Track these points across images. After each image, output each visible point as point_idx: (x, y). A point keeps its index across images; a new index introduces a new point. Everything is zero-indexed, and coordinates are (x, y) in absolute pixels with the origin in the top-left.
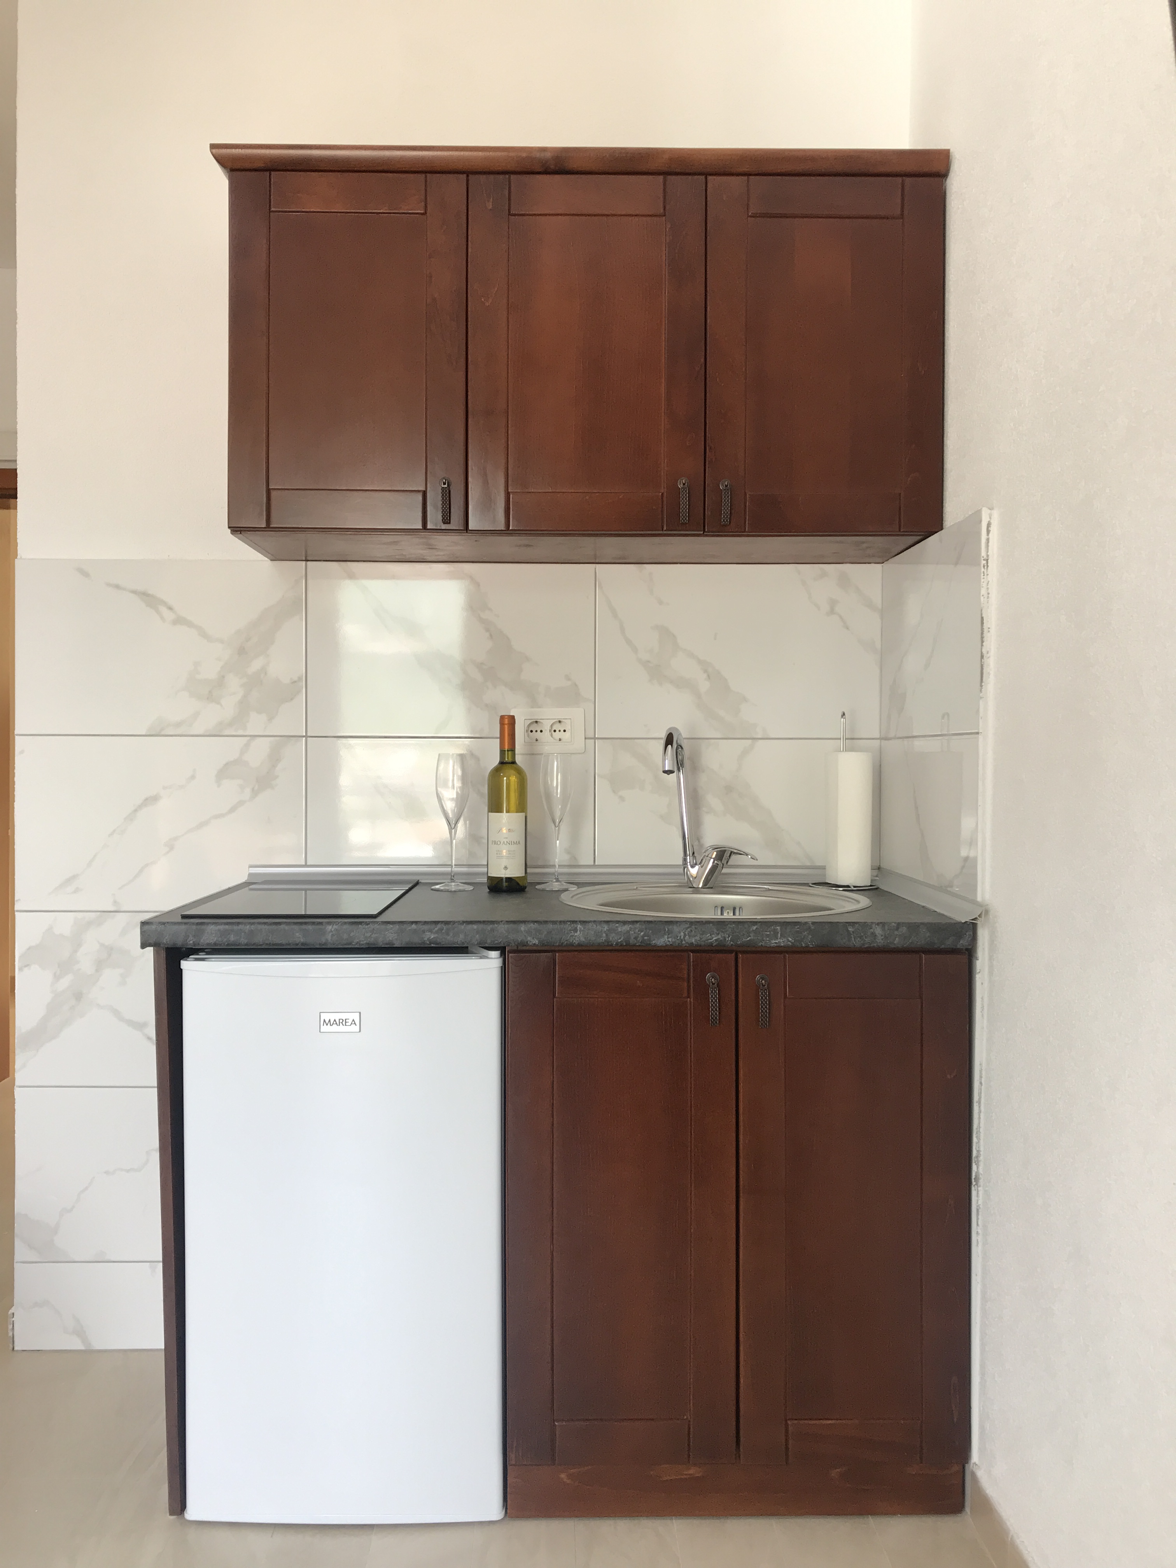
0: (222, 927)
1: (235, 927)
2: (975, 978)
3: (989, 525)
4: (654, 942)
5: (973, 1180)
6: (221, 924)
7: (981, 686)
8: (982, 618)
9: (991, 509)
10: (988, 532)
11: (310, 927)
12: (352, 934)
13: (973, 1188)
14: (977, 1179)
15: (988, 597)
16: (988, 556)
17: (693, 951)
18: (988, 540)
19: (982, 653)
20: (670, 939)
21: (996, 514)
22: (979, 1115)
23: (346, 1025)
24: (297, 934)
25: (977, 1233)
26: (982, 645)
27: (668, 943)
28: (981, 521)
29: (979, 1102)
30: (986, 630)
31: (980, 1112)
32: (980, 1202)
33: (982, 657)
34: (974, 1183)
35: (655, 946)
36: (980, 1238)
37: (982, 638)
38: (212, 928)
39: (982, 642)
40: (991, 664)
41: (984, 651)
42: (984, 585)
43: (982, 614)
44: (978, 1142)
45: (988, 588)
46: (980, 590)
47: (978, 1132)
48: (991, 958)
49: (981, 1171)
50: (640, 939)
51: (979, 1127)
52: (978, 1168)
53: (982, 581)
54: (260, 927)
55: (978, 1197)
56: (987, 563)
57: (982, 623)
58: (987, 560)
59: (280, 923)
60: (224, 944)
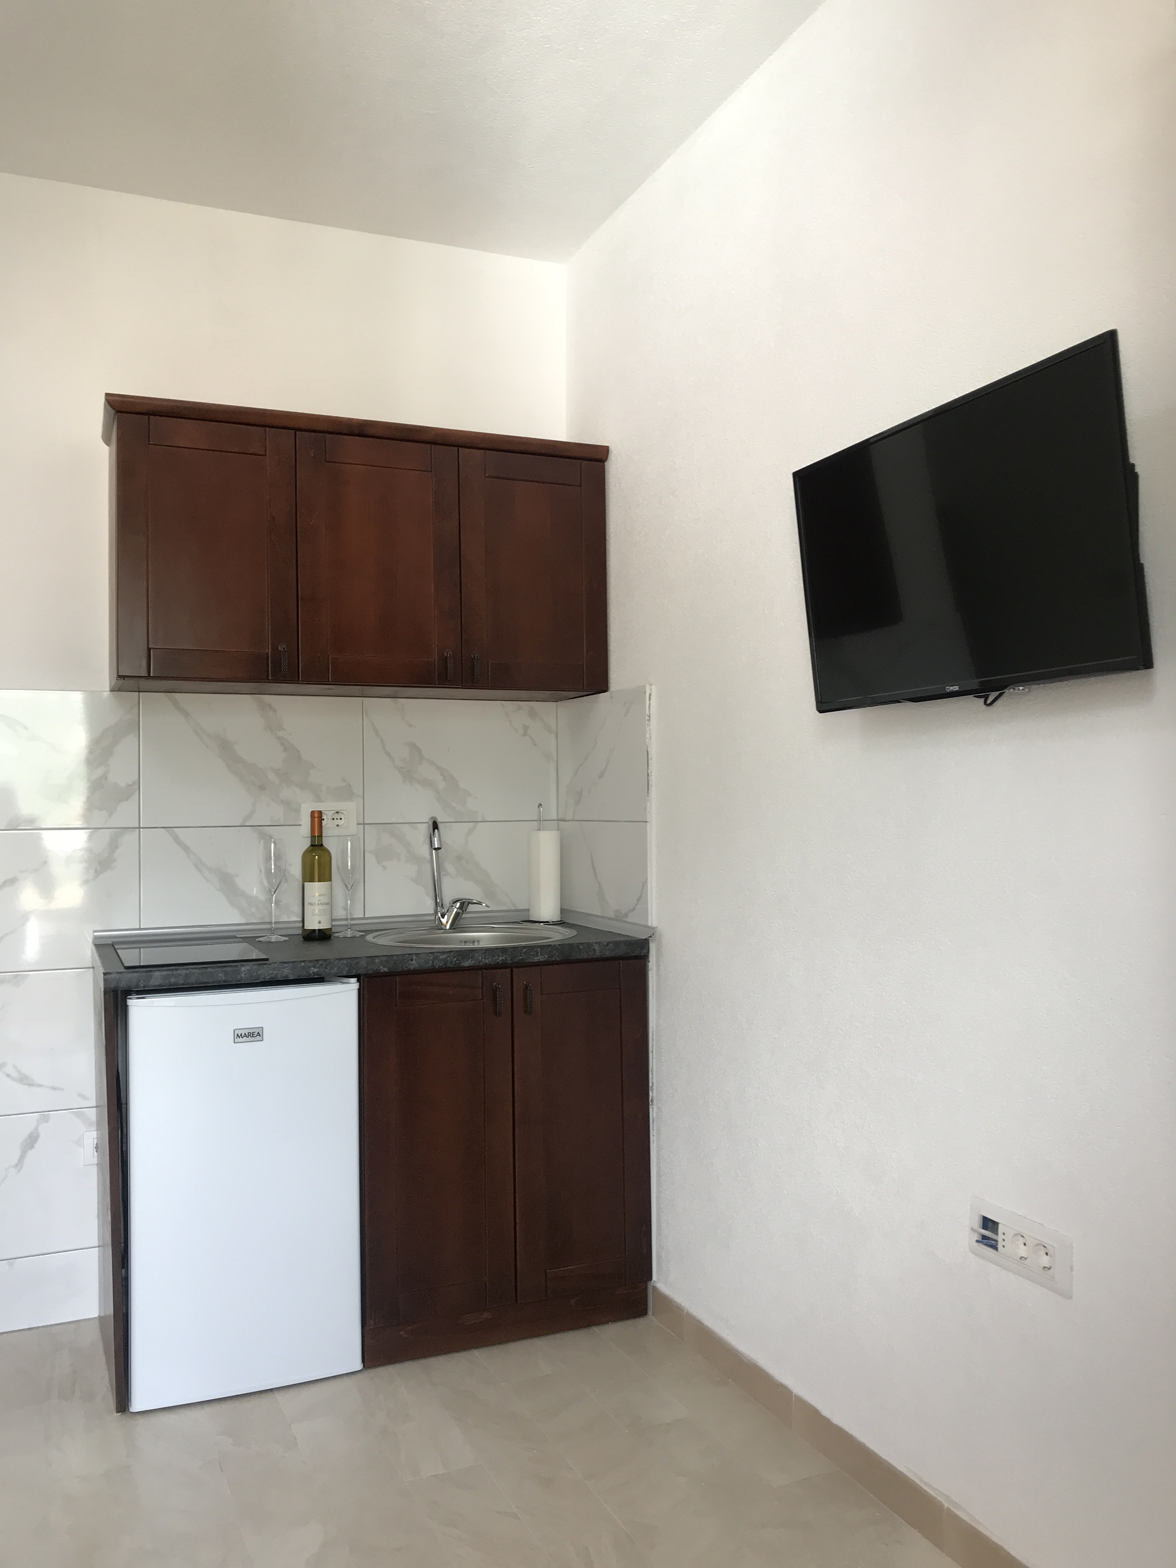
0: (164, 973)
1: (175, 972)
2: (648, 973)
3: (650, 695)
4: (462, 964)
5: (650, 1102)
6: (165, 970)
7: (648, 793)
8: (648, 752)
9: (651, 685)
10: (650, 699)
11: (229, 969)
12: (259, 972)
13: (650, 1107)
14: (652, 1101)
15: (650, 739)
16: (650, 714)
17: (484, 969)
18: (650, 704)
19: (648, 773)
20: (472, 962)
21: (653, 687)
22: (653, 1060)
23: (253, 1037)
24: (220, 975)
25: (653, 1135)
26: (648, 768)
27: (471, 964)
28: (645, 693)
29: (652, 1052)
30: (650, 759)
31: (653, 1058)
32: (655, 1115)
33: (648, 775)
34: (650, 1104)
35: (464, 967)
36: (655, 1138)
37: (648, 764)
38: (157, 973)
39: (648, 766)
40: (653, 779)
41: (649, 772)
42: (648, 731)
43: (647, 749)
44: (652, 1078)
45: (650, 734)
46: (646, 735)
47: (652, 1071)
48: (658, 961)
49: (654, 1096)
50: (453, 963)
51: (653, 1067)
52: (652, 1093)
53: (647, 729)
54: (192, 971)
55: (653, 1113)
56: (650, 718)
57: (648, 755)
58: (649, 716)
59: (207, 968)
60: (166, 984)
